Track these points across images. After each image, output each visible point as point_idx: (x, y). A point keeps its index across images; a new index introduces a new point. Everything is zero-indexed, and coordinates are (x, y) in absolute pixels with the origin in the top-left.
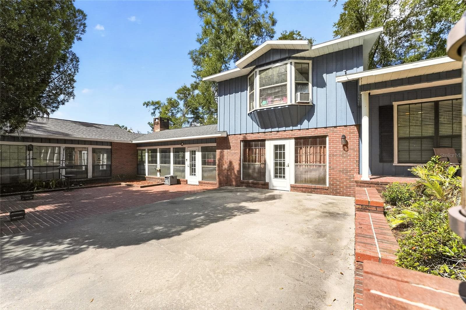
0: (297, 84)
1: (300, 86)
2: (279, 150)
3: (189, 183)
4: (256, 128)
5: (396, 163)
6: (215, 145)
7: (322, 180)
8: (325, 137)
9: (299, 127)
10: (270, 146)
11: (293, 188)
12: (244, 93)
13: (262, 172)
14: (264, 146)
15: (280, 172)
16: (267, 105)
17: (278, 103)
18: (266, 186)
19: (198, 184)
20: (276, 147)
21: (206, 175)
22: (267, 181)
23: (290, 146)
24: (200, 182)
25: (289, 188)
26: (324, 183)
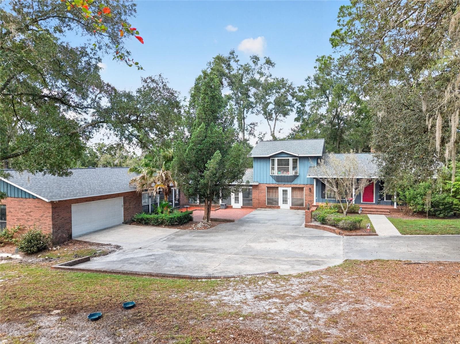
0: (293, 167)
1: (294, 168)
2: (285, 192)
3: (233, 207)
4: (274, 182)
5: (326, 199)
6: (251, 187)
7: (302, 205)
8: (303, 188)
9: (293, 183)
10: (280, 190)
11: (291, 208)
12: (268, 164)
13: (277, 202)
14: (278, 189)
15: (285, 201)
16: (280, 174)
17: (285, 174)
18: (279, 207)
19: (240, 207)
20: (283, 191)
21: (245, 202)
22: (279, 205)
23: (289, 190)
24: (242, 207)
25: (289, 208)
26: (303, 206)
